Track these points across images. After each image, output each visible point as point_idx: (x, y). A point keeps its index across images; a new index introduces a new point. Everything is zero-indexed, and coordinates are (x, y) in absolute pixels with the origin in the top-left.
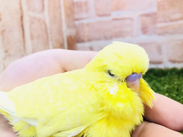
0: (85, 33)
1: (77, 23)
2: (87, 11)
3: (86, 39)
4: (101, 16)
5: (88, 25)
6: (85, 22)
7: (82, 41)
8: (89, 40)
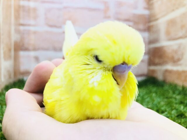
0: (31, 40)
1: (22, 28)
2: (35, 18)
3: (31, 47)
4: (51, 26)
5: (35, 33)
6: (32, 29)
7: (27, 49)
8: (35, 49)
